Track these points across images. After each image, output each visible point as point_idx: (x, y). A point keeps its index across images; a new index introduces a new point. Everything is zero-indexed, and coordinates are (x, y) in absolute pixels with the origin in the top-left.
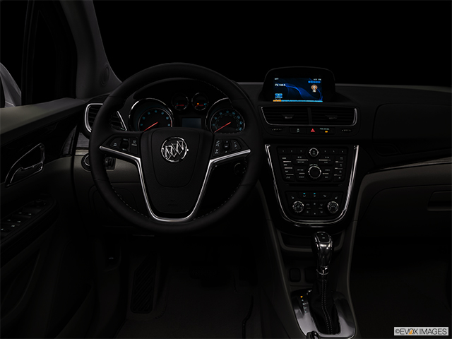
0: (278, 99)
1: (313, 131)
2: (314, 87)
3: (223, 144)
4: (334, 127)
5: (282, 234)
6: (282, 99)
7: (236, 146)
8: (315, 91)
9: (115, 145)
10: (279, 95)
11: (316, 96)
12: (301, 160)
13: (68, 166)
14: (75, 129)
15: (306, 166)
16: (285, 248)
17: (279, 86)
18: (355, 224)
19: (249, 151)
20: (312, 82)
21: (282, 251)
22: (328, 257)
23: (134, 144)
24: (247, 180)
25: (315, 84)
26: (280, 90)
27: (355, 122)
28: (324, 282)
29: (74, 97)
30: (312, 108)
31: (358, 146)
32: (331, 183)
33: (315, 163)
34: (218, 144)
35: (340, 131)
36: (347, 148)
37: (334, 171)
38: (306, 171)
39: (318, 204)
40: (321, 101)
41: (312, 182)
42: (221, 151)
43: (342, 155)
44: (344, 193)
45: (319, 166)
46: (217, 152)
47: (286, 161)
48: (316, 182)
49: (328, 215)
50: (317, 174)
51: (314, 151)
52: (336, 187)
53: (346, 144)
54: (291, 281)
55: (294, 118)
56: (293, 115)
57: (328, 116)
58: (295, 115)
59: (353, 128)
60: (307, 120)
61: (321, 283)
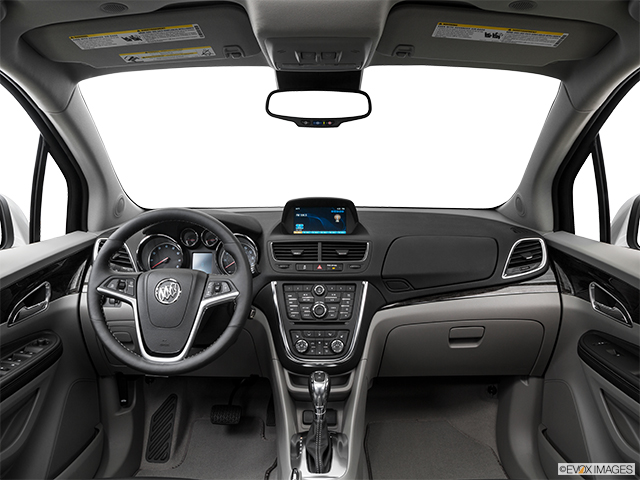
0: (298, 230)
1: (320, 267)
2: (337, 217)
3: (215, 286)
4: (342, 264)
5: (290, 375)
6: (303, 230)
8: (337, 221)
9: (112, 286)
10: (300, 226)
11: (339, 226)
12: (307, 298)
13: (74, 304)
14: (85, 263)
15: (311, 304)
16: (293, 388)
17: (300, 217)
18: (363, 364)
19: (237, 293)
20: (335, 211)
22: (324, 396)
23: (131, 285)
24: (235, 321)
25: (339, 213)
26: (300, 220)
27: (366, 257)
28: (320, 422)
29: (87, 231)
30: (323, 243)
31: (366, 284)
32: (338, 321)
33: (314, 301)
34: (210, 286)
35: (349, 267)
36: (355, 285)
37: (340, 309)
38: (311, 309)
39: (323, 343)
40: (344, 232)
41: (317, 320)
42: (212, 293)
43: (349, 292)
44: (349, 332)
45: (326, 304)
46: (208, 293)
47: (291, 299)
48: (321, 321)
49: (333, 355)
50: (321, 312)
51: (319, 288)
52: (341, 325)
53: (353, 281)
54: (305, 424)
55: (303, 253)
56: (302, 251)
57: (339, 251)
58: (305, 250)
59: (361, 264)
60: (317, 256)
61: (316, 423)
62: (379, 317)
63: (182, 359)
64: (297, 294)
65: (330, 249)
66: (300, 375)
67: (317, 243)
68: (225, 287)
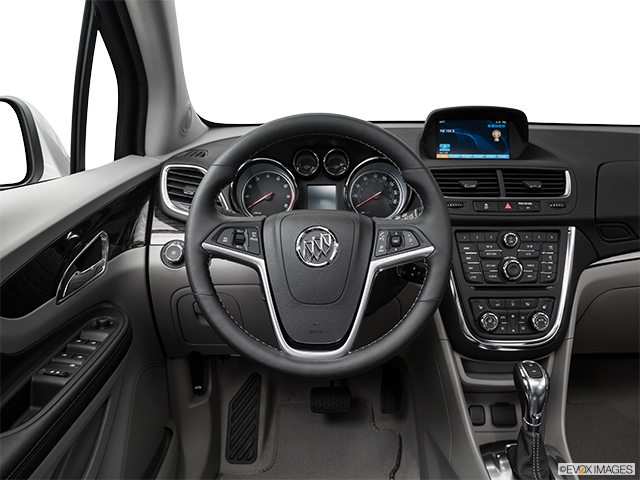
0: (444, 152)
1: (508, 206)
2: (497, 134)
3: (391, 237)
4: (539, 201)
5: (462, 360)
6: (449, 153)
7: (411, 240)
8: (497, 140)
9: (225, 240)
10: (445, 147)
11: (500, 148)
12: (491, 251)
13: (141, 262)
14: (148, 203)
15: (500, 260)
16: (469, 380)
17: (446, 133)
19: (432, 248)
20: (493, 126)
21: (463, 384)
22: (541, 398)
23: (254, 238)
25: (498, 129)
26: (446, 139)
27: (568, 191)
28: (536, 436)
29: (144, 155)
30: (503, 171)
31: (573, 229)
32: (537, 284)
33: (512, 255)
34: (382, 237)
35: (548, 206)
36: (558, 231)
37: (540, 268)
38: (500, 268)
39: (518, 316)
40: (506, 156)
41: (509, 284)
42: (388, 249)
43: (551, 242)
44: (556, 299)
45: (518, 259)
46: (381, 249)
47: (469, 252)
48: (515, 284)
49: (533, 332)
50: (517, 271)
51: (510, 237)
52: (544, 291)
53: (557, 226)
54: (474, 424)
55: (478, 186)
56: (476, 182)
57: (527, 183)
58: (479, 181)
59: (566, 202)
60: (498, 190)
61: (531, 438)
62: (588, 276)
63: (345, 354)
64: (475, 245)
66: (474, 357)
67: (494, 171)
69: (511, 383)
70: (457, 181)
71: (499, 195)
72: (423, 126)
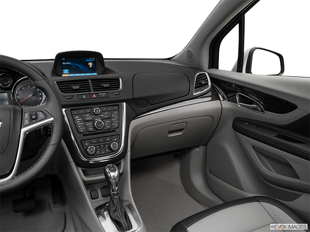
0: (66, 74)
1: (94, 96)
2: (90, 64)
3: (31, 115)
4: (108, 92)
5: (82, 170)
6: (68, 74)
7: (41, 116)
8: (91, 67)
10: (66, 71)
11: (93, 70)
12: (88, 117)
15: (93, 121)
16: (86, 179)
17: (66, 65)
18: (129, 154)
19: (52, 119)
20: (88, 60)
21: (84, 182)
22: (117, 180)
24: (53, 141)
25: (91, 62)
26: (66, 67)
27: (121, 87)
28: (117, 198)
30: (92, 80)
31: (125, 103)
32: (111, 130)
33: (99, 118)
34: (26, 116)
35: (112, 95)
36: (118, 105)
37: (112, 122)
38: (93, 124)
39: (104, 145)
41: (98, 131)
42: (30, 121)
43: (115, 110)
44: (120, 135)
45: (102, 120)
46: (26, 122)
47: (78, 119)
48: (101, 131)
49: (112, 151)
50: (101, 125)
51: (97, 110)
52: (114, 132)
53: (117, 103)
54: (93, 199)
55: (80, 87)
56: (79, 86)
57: (103, 85)
58: (80, 85)
59: (120, 92)
60: (90, 89)
61: (115, 199)
62: (134, 123)
63: (13, 178)
64: (82, 116)
65: (98, 84)
66: (87, 168)
67: (87, 80)
68: (41, 115)
69: (103, 177)
70: (70, 86)
71: (90, 91)
72: (53, 61)
